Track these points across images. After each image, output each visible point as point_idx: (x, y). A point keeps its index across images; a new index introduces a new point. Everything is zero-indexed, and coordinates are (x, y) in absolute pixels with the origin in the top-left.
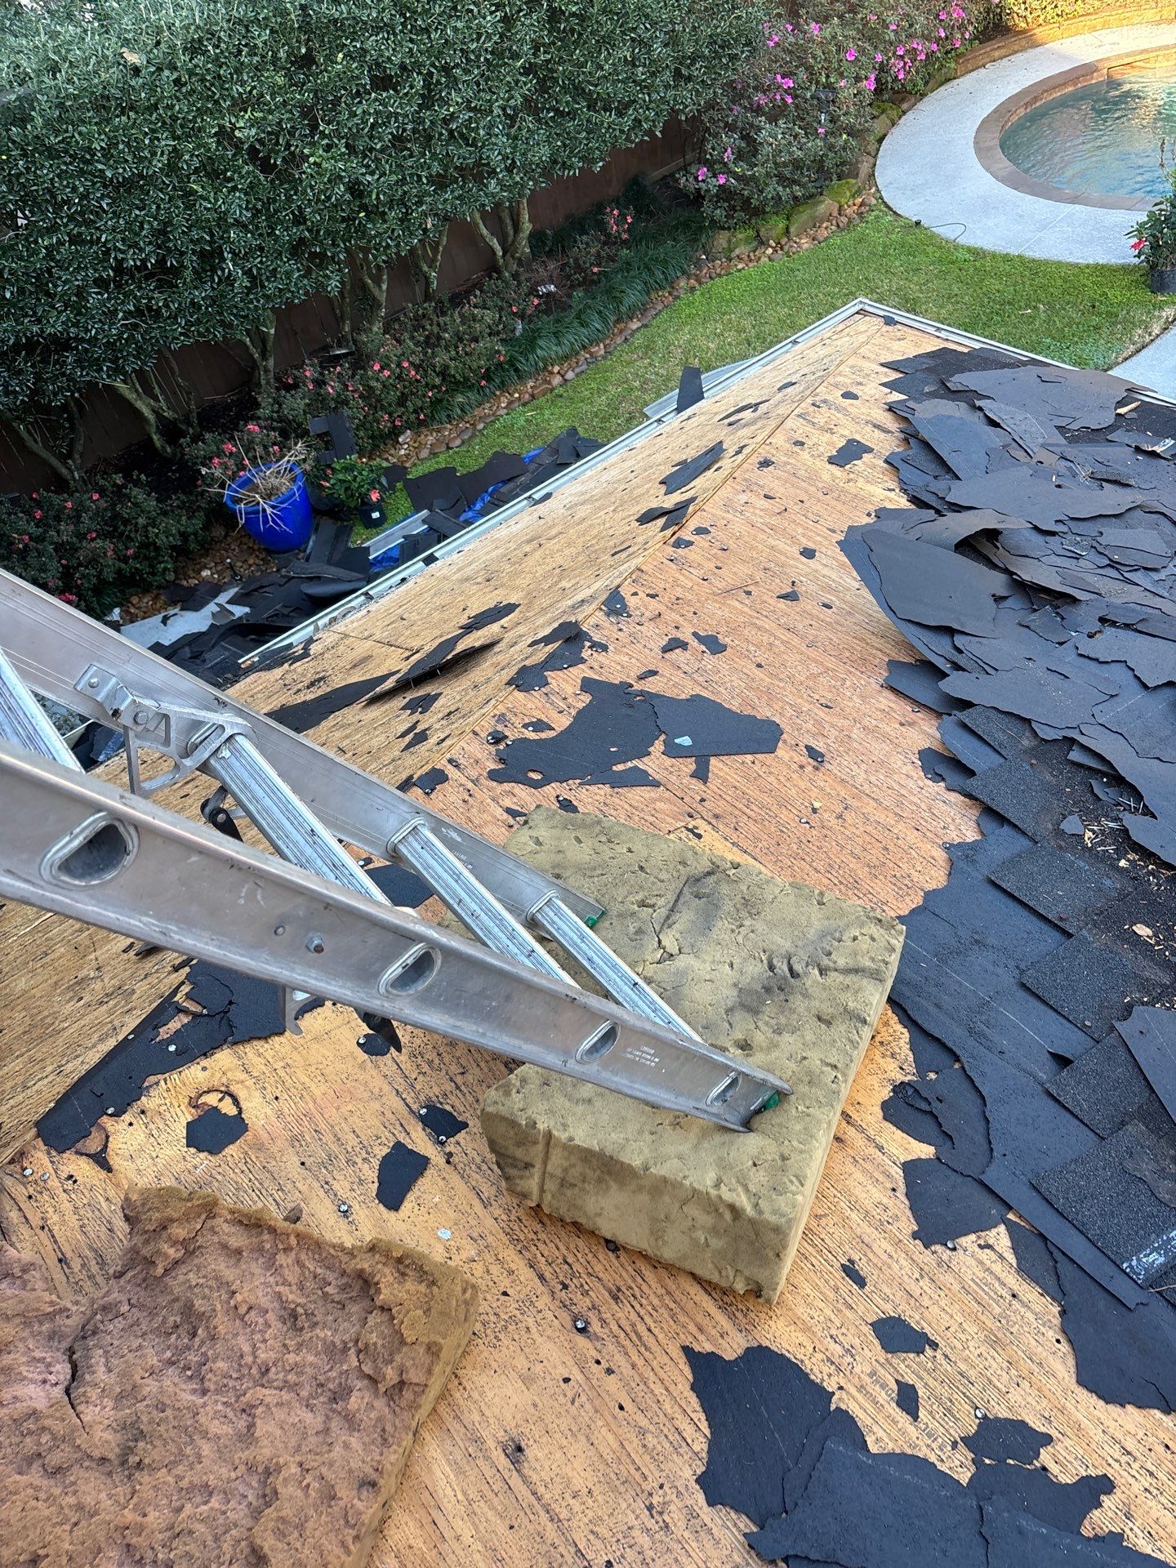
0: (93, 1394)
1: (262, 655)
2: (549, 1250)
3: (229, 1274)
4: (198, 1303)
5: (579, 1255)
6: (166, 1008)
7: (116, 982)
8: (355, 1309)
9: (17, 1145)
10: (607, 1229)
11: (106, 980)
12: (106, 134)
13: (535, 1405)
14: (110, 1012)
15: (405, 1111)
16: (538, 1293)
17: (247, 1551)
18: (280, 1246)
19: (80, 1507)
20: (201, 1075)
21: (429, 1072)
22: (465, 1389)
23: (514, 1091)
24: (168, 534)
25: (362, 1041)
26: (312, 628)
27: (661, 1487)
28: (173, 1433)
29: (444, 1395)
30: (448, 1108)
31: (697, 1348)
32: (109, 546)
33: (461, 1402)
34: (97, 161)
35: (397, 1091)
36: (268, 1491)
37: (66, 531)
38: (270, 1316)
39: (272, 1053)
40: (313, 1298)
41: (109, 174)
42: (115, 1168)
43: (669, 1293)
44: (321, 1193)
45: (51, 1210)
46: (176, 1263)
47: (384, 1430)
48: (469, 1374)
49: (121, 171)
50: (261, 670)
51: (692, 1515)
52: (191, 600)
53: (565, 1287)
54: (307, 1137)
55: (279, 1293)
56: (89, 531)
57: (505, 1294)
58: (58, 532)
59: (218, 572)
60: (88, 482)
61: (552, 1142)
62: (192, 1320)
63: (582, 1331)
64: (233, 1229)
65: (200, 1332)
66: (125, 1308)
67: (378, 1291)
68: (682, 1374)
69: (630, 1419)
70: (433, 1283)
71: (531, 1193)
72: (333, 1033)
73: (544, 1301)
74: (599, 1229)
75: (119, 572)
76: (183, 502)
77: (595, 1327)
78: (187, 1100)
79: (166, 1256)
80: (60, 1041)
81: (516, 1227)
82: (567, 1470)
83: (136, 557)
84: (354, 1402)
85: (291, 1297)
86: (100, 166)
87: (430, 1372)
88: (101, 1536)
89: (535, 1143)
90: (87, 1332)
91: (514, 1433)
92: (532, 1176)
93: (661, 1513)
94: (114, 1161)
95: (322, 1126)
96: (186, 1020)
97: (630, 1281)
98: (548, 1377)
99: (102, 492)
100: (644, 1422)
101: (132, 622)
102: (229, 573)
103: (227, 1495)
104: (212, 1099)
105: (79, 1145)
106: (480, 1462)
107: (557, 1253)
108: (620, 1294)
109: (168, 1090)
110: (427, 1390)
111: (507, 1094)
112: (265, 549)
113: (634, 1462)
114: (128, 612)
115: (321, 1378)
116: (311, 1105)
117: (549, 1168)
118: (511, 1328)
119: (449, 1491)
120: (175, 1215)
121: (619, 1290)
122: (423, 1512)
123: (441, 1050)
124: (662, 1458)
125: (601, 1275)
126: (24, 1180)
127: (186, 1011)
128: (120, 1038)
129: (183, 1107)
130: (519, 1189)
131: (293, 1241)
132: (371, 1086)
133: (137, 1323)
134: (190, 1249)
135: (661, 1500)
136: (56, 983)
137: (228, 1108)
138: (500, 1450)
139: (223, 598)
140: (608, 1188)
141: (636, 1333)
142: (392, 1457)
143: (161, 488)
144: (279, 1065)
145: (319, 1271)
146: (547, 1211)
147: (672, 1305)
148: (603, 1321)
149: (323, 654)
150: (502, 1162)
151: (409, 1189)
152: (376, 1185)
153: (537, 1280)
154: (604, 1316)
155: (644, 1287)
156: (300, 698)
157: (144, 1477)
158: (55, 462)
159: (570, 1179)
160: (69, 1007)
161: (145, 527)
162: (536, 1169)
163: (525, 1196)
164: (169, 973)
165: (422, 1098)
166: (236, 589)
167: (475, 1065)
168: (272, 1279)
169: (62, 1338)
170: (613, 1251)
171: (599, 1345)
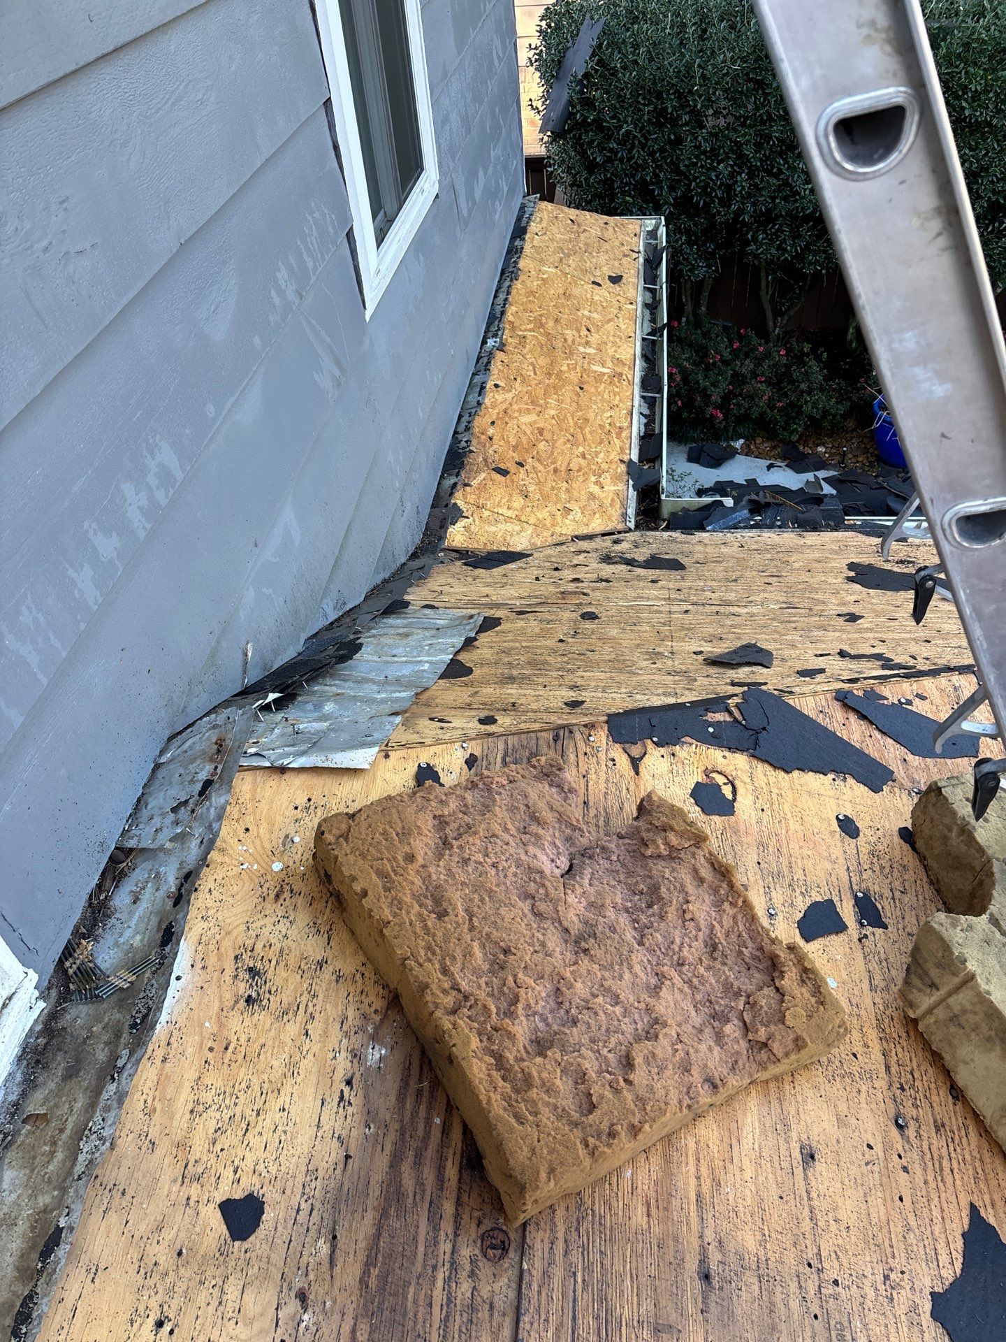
0: (579, 891)
1: (865, 523)
2: (904, 1056)
3: (690, 889)
4: (663, 890)
5: (925, 1078)
6: (718, 703)
7: (683, 667)
8: (758, 976)
9: (593, 719)
10: (962, 1078)
11: (676, 663)
12: (986, 80)
13: (838, 1141)
14: (675, 682)
15: (847, 885)
16: (880, 1076)
17: (623, 1053)
18: (730, 899)
19: (543, 945)
20: (721, 760)
21: (878, 872)
22: (794, 1088)
23: (960, 928)
24: (815, 405)
25: (841, 817)
26: (915, 524)
27: (902, 1273)
28: (613, 950)
29: (778, 1079)
30: (879, 906)
31: (983, 1214)
32: (769, 393)
33: (788, 1093)
34: (966, 100)
35: (848, 868)
36: (652, 1031)
37: (747, 366)
38: (701, 934)
39: (775, 780)
40: (731, 947)
41: (967, 113)
42: (641, 774)
43: (981, 1160)
44: (762, 890)
45: (593, 770)
46: (659, 856)
47: (736, 1062)
48: (801, 1080)
49: (978, 114)
50: (860, 532)
51: (914, 1309)
52: (797, 462)
53: (902, 1089)
54: (770, 849)
55: (714, 926)
56: (762, 375)
57: (855, 1055)
58: (742, 364)
59: (830, 454)
60: (784, 340)
61: (970, 984)
62: (653, 895)
63: (900, 1127)
64: (706, 865)
65: (655, 907)
66: (614, 858)
67: (783, 978)
68: (960, 1222)
69: (904, 1212)
70: (822, 1003)
71: (918, 1007)
72: (822, 798)
73: (881, 1084)
74: (956, 1073)
75: (762, 414)
76: (841, 389)
77: (911, 1132)
78: (704, 768)
79: (658, 847)
80: (634, 679)
81: (887, 1021)
82: (840, 1201)
83: (781, 410)
84: (728, 1029)
85: (719, 935)
86: (964, 104)
87: (787, 1055)
88: (548, 970)
89: (955, 974)
90: (586, 853)
91: (814, 1144)
92: (931, 995)
93: (892, 1288)
94: (642, 769)
95: (784, 850)
96: (728, 719)
97: (955, 1128)
98: (857, 1133)
99: (789, 350)
100: (913, 1223)
101: (747, 455)
102: (838, 458)
103: (626, 1012)
104: (720, 780)
105: (627, 746)
106: (781, 1140)
107: (908, 1062)
108: (942, 1129)
109: (695, 753)
110: (778, 1064)
111: (954, 925)
112: (876, 456)
113: (891, 1240)
114: (748, 447)
115: (713, 999)
116: (784, 831)
117: (951, 1000)
118: (848, 1080)
119: (750, 1136)
120: (676, 827)
121: (943, 1126)
122: (727, 1134)
123: (895, 865)
124: (913, 1256)
125: (934, 1105)
126: (587, 741)
127: (731, 713)
128: (680, 701)
129: (699, 770)
130: (910, 997)
131: (740, 903)
132: (832, 851)
133: (617, 872)
134: (673, 855)
135: (898, 1280)
136: (638, 645)
137: (727, 791)
138: (798, 1145)
139: (822, 474)
140: (991, 1050)
141: (940, 1164)
142: (733, 1081)
143: (832, 370)
144: (775, 790)
145: (744, 934)
146: (921, 1028)
147: (980, 1171)
148: (919, 1136)
149: (919, 546)
150: (913, 968)
151: (822, 936)
152: (801, 915)
153: (883, 1067)
154: (922, 1133)
155: (964, 1140)
156: (888, 566)
157: (585, 962)
158: (769, 314)
159: (963, 1020)
160: (645, 664)
161: (802, 392)
162: (938, 993)
163: (911, 1005)
164: (727, 684)
165: (864, 885)
166: (836, 473)
167: (914, 894)
168: (714, 914)
169: (573, 845)
170: (953, 1097)
171: (907, 1147)
